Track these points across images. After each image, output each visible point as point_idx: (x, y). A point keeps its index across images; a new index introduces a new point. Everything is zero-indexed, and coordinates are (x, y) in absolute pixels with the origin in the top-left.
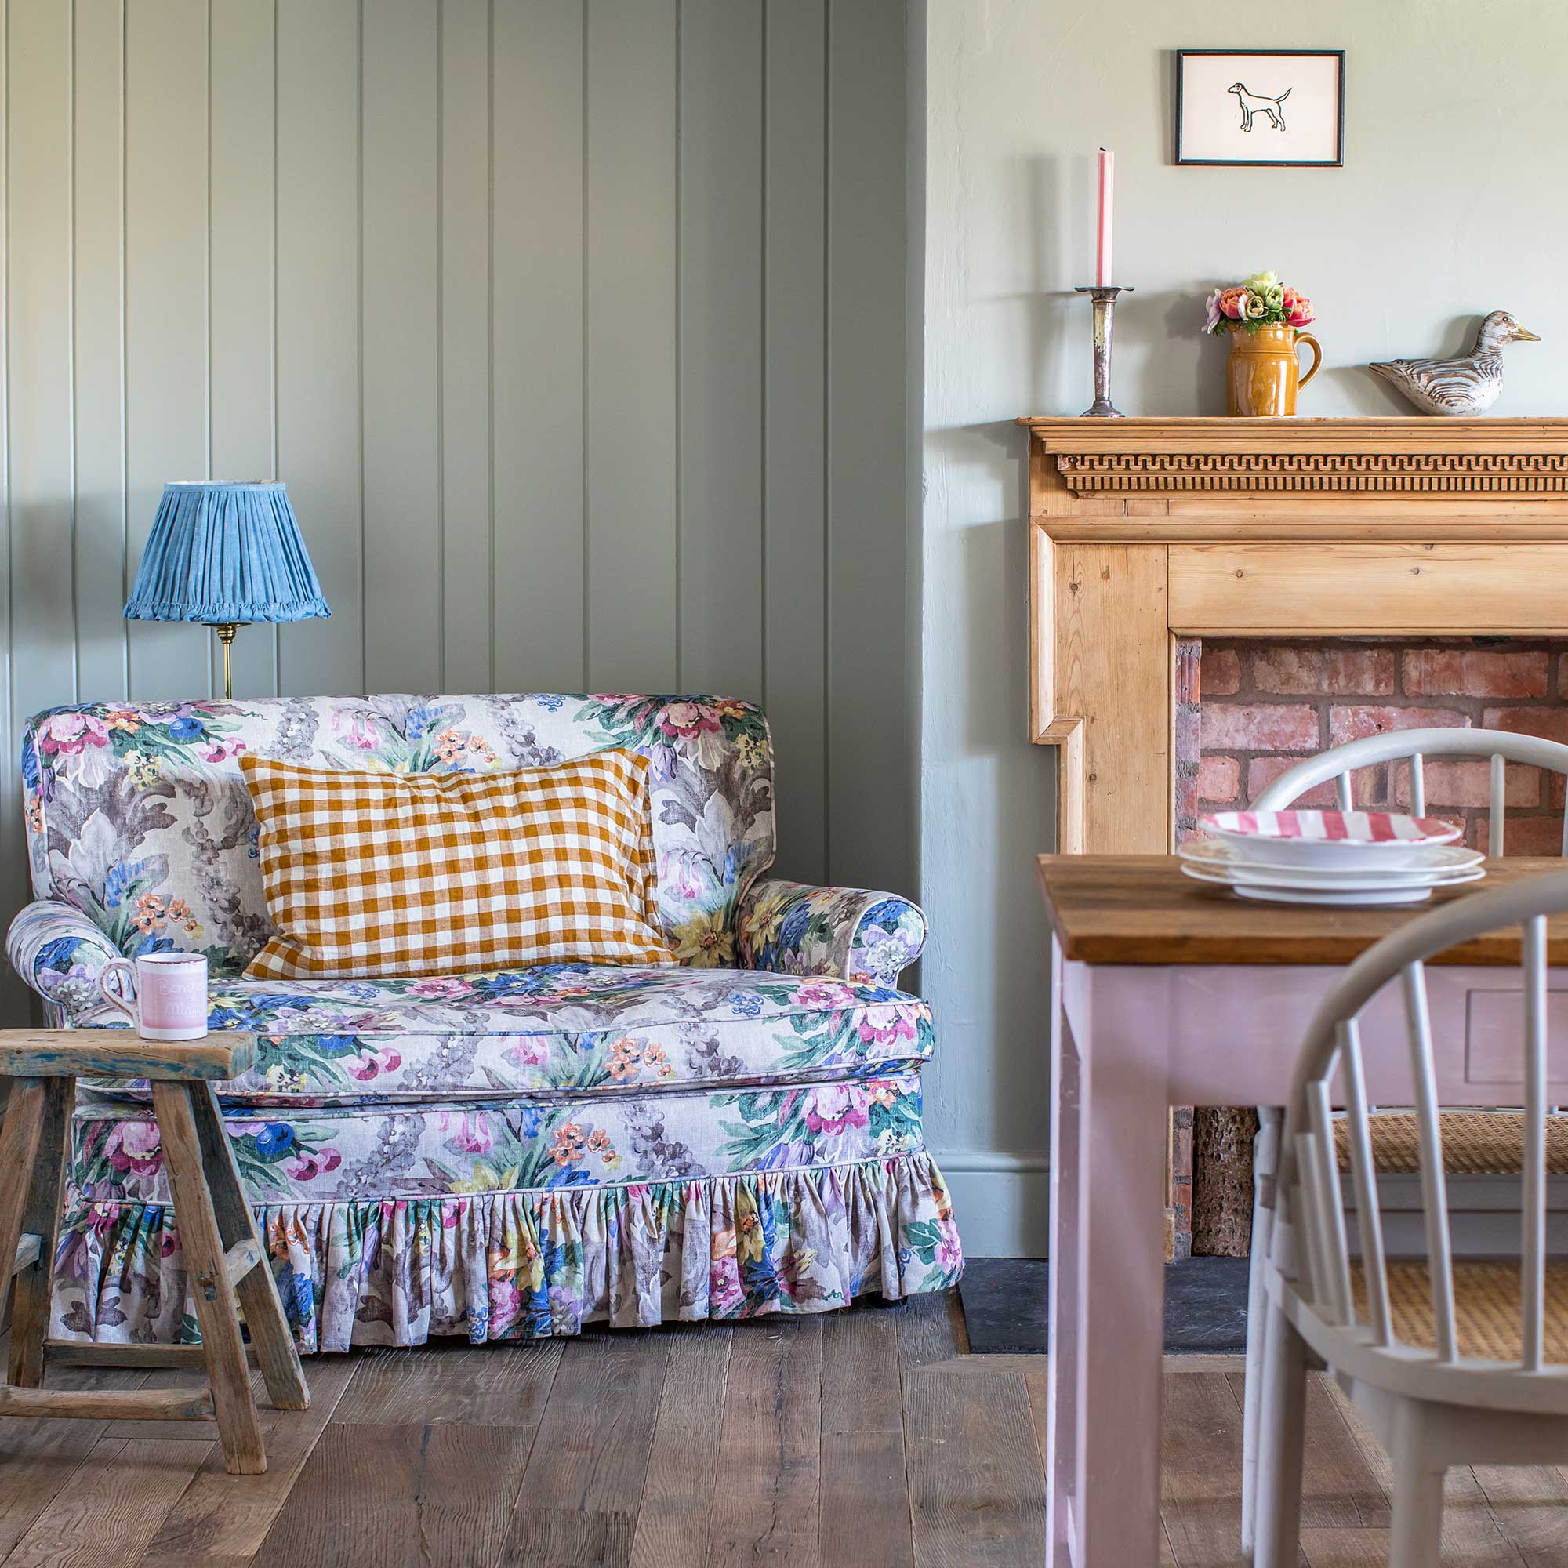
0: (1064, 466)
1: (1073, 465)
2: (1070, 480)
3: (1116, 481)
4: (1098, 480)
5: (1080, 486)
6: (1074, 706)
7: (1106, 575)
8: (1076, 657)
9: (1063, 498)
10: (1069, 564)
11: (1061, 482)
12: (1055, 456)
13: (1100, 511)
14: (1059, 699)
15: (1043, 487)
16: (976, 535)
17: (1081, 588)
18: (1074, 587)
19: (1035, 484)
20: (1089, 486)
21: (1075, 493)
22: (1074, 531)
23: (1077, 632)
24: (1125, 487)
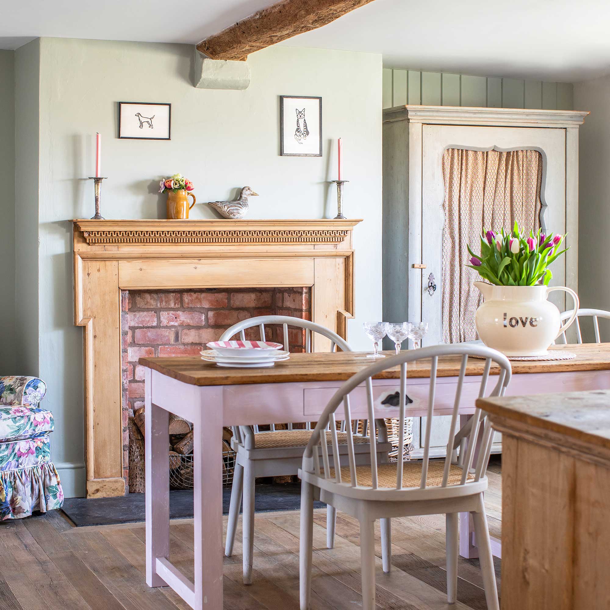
0: (86, 235)
1: (89, 235)
2: (88, 240)
3: (102, 240)
4: (96, 240)
5: (91, 242)
6: (89, 313)
7: (99, 270)
8: (90, 297)
9: (85, 245)
10: (87, 267)
11: (84, 240)
12: (83, 232)
13: (97, 250)
14: (84, 311)
15: (78, 242)
16: (56, 257)
17: (91, 275)
18: (88, 274)
19: (76, 241)
20: (94, 241)
21: (89, 244)
22: (89, 256)
23: (90, 289)
24: (105, 242)
